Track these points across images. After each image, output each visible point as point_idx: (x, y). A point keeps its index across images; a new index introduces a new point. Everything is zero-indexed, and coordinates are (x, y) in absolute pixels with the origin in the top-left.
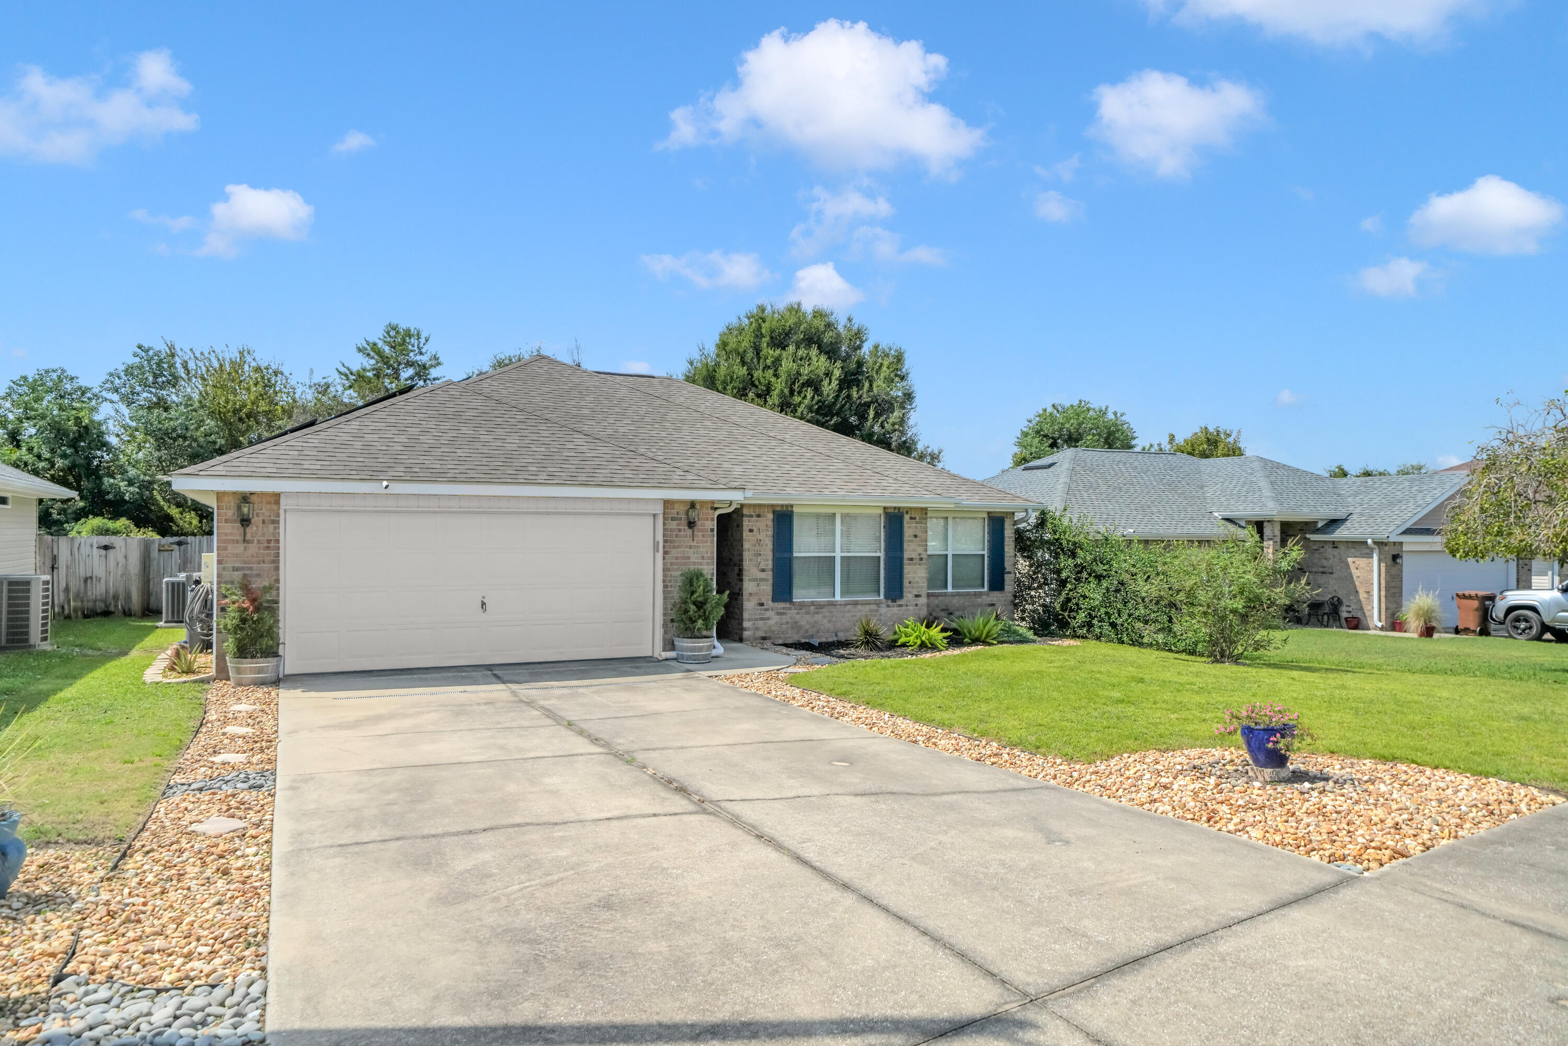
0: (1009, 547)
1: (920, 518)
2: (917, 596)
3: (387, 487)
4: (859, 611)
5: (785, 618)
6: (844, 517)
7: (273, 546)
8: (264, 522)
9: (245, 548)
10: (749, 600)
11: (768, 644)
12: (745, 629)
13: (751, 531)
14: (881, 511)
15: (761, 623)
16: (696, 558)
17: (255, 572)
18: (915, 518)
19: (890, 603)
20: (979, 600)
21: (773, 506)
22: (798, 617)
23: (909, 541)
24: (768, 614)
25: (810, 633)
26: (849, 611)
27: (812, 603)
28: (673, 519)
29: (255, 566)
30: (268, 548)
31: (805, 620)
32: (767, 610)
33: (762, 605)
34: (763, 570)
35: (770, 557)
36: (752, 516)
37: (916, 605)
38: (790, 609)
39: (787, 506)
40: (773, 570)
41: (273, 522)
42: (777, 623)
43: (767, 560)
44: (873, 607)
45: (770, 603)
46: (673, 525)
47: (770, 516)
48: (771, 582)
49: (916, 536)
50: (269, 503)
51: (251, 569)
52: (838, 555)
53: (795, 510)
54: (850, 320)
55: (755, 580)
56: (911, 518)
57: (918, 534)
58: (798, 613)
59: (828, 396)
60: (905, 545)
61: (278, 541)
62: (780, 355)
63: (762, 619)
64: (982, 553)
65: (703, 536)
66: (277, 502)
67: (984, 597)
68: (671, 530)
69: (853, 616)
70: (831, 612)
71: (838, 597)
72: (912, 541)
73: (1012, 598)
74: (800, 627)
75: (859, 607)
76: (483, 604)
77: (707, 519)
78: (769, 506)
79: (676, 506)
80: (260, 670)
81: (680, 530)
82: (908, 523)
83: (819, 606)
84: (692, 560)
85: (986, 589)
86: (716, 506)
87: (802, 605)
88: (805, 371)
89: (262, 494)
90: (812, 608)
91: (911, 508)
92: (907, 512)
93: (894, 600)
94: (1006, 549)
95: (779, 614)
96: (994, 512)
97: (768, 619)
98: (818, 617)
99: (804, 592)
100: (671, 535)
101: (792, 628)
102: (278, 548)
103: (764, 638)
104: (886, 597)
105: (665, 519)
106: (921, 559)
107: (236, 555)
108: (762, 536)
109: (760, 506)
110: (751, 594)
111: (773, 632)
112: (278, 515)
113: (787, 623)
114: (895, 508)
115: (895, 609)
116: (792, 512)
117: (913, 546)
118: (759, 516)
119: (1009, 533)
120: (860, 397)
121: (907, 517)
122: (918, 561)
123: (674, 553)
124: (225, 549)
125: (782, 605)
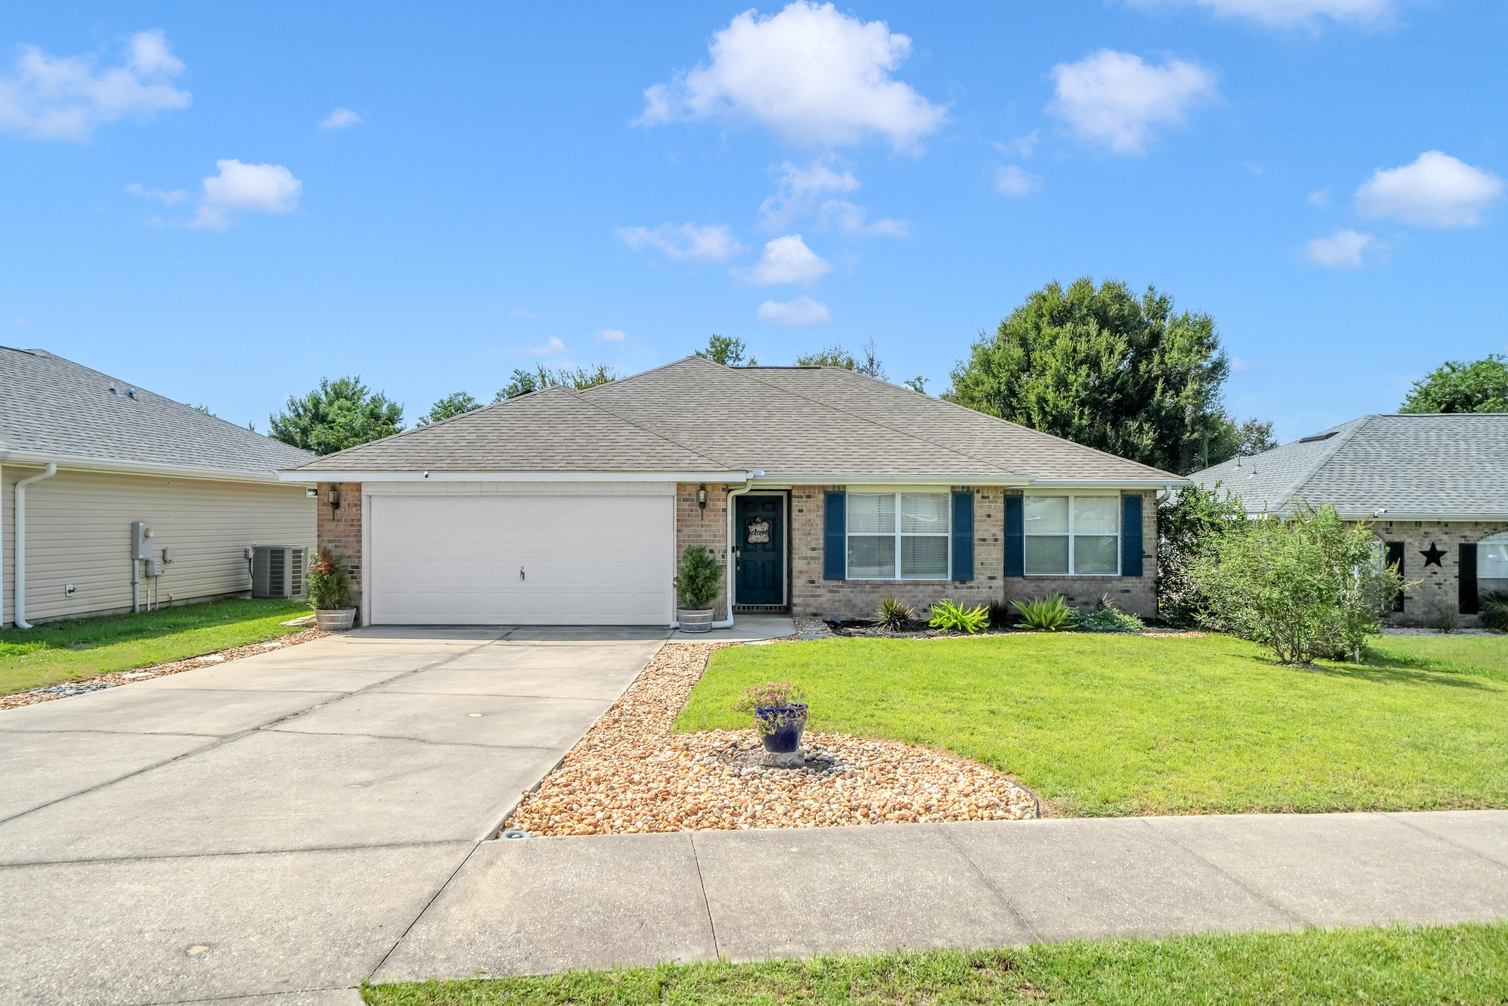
0: (1149, 529)
1: (994, 497)
2: (991, 578)
3: (427, 476)
4: (921, 591)
5: (837, 597)
6: (904, 497)
7: (356, 523)
8: (349, 505)
9: (337, 526)
10: (799, 578)
11: (819, 620)
12: (795, 605)
13: (801, 511)
14: (948, 491)
15: (811, 600)
16: (709, 536)
17: (343, 544)
18: (988, 497)
19: (957, 584)
20: (1109, 586)
21: (823, 487)
22: (851, 595)
23: (980, 521)
24: (819, 591)
25: (865, 611)
26: (909, 592)
27: (867, 582)
28: (685, 500)
29: (343, 539)
30: (352, 525)
31: (860, 599)
32: (818, 587)
33: (813, 582)
34: (814, 549)
35: (821, 536)
36: (802, 497)
37: (990, 587)
38: (842, 587)
39: (839, 486)
40: (824, 549)
41: (356, 505)
42: (829, 600)
43: (818, 539)
44: (939, 588)
45: (822, 580)
46: (686, 505)
47: (821, 497)
48: (822, 560)
49: (989, 516)
50: (353, 490)
51: (340, 541)
52: (898, 535)
53: (849, 490)
54: (1151, 289)
55: (805, 558)
56: (983, 497)
57: (992, 514)
58: (852, 592)
59: (1108, 372)
60: (976, 526)
61: (360, 520)
62: (1058, 334)
63: (812, 596)
64: (1115, 534)
65: (715, 516)
66: (360, 490)
67: (1115, 582)
68: (683, 510)
69: (914, 597)
70: (889, 592)
71: (898, 577)
72: (984, 521)
73: (1154, 585)
74: (854, 606)
75: (921, 587)
76: (522, 573)
77: (719, 500)
78: (819, 487)
79: (688, 488)
80: (332, 619)
81: (692, 510)
82: (979, 502)
83: (876, 586)
84: (704, 538)
85: (1119, 574)
86: (730, 488)
87: (855, 584)
88: (1082, 347)
89: (348, 484)
90: (868, 587)
91: (983, 487)
92: (978, 491)
93: (963, 582)
94: (1145, 530)
95: (831, 591)
96: (1128, 490)
97: (820, 596)
98: (874, 596)
99: (857, 570)
100: (683, 515)
101: (845, 606)
102: (360, 526)
103: (815, 615)
104: (954, 579)
105: (678, 500)
106: (996, 540)
107: (330, 531)
108: (813, 516)
109: (810, 487)
110: (801, 572)
111: (825, 609)
112: (360, 500)
113: (840, 601)
114: (963, 487)
115: (965, 590)
116: (844, 492)
117: (985, 526)
118: (809, 497)
119: (1148, 512)
120: (1149, 372)
121: (977, 497)
122: (992, 542)
123: (686, 531)
124: (323, 526)
125: (835, 583)
